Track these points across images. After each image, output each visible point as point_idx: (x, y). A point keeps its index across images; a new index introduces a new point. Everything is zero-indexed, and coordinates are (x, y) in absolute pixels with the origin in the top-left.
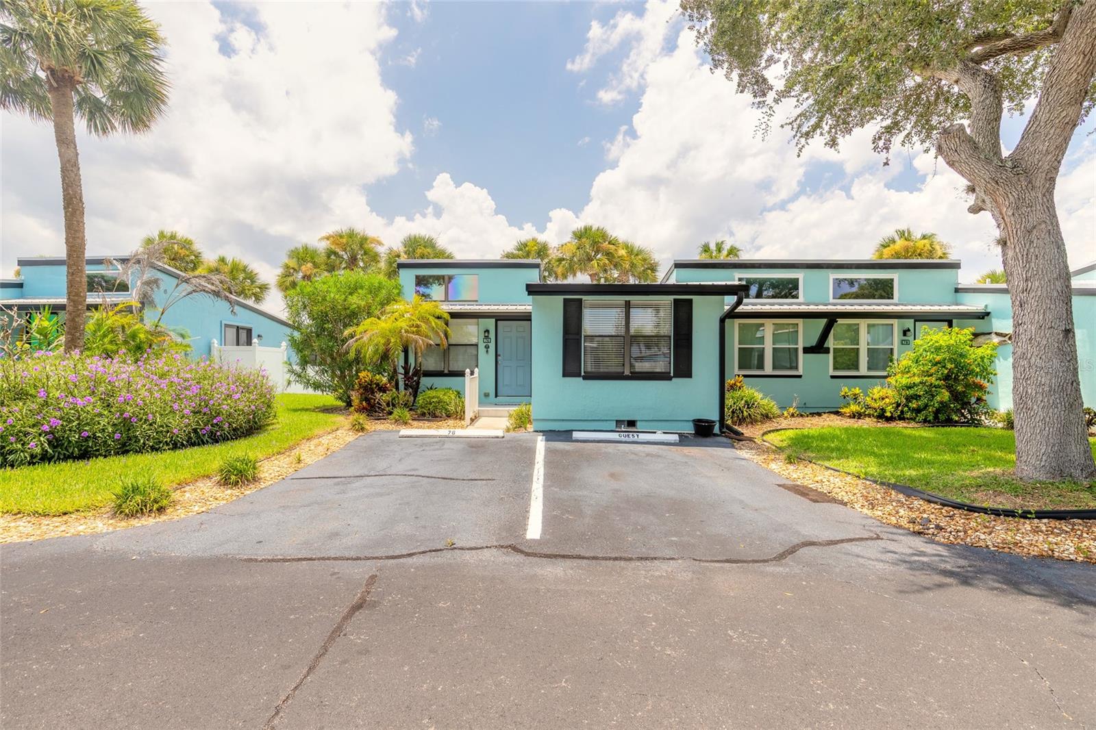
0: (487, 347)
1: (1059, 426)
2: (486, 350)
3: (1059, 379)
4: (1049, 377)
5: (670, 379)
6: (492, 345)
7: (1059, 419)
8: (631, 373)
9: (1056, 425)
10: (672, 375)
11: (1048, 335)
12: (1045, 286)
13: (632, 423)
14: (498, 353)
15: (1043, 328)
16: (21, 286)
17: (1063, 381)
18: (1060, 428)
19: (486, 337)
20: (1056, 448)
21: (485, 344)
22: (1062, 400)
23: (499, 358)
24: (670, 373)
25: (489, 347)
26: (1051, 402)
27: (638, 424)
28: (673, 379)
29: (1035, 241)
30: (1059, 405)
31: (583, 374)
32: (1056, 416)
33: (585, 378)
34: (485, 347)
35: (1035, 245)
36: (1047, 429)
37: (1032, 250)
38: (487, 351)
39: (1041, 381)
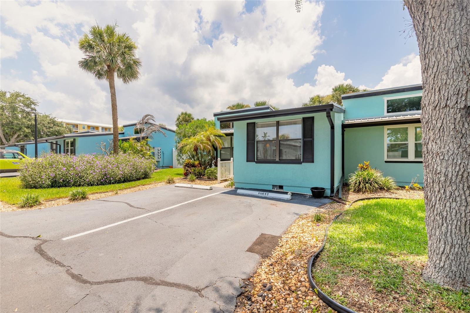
1: (459, 223)
3: (458, 168)
4: (444, 164)
5: (301, 163)
7: (458, 216)
8: (280, 160)
9: (455, 222)
10: (302, 161)
11: (442, 117)
12: (442, 59)
13: (281, 187)
15: (437, 109)
16: (123, 133)
17: (462, 170)
18: (460, 228)
20: (456, 250)
22: (462, 192)
26: (448, 194)
27: (284, 187)
28: (303, 163)
29: (430, 12)
30: (458, 199)
31: (256, 160)
32: (454, 211)
33: (257, 163)
35: (430, 17)
36: (445, 225)
37: (427, 23)
39: (437, 169)
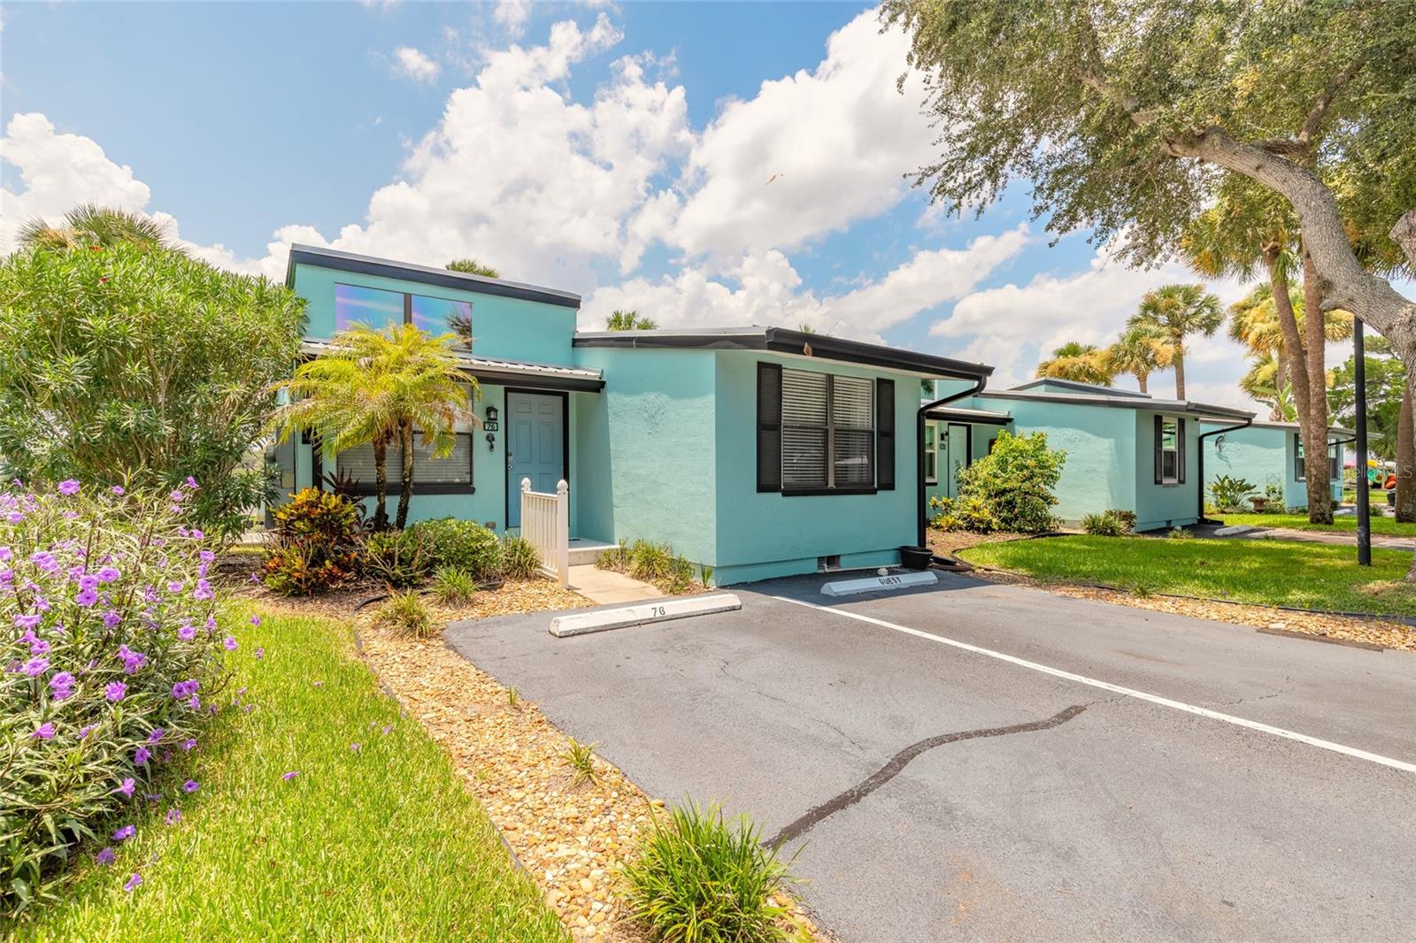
0: (490, 439)
2: (488, 444)
5: (874, 492)
6: (499, 436)
8: (835, 484)
10: (876, 486)
14: (509, 451)
19: (491, 421)
21: (486, 433)
23: (510, 459)
24: (873, 484)
25: (493, 439)
27: (842, 559)
28: (879, 492)
31: (783, 487)
33: (785, 494)
34: (488, 437)
38: (492, 447)
